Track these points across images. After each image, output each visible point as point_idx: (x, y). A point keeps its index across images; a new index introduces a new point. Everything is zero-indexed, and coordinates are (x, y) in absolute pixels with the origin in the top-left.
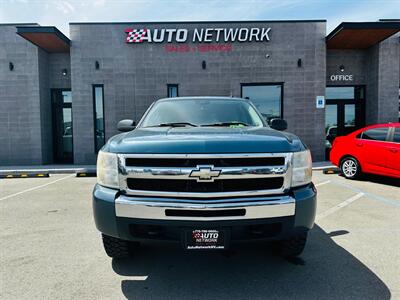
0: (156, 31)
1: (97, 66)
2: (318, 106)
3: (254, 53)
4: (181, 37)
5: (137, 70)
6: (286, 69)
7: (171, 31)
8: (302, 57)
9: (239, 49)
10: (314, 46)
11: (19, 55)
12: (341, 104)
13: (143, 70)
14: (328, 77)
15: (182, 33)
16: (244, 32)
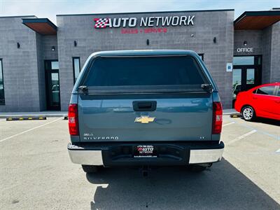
0: (115, 20)
1: (76, 44)
2: (228, 70)
4: (132, 23)
6: (205, 44)
7: (125, 19)
8: (217, 36)
9: (173, 30)
10: (225, 28)
11: (24, 37)
12: (244, 69)
14: (235, 50)
15: (133, 20)
16: (176, 19)
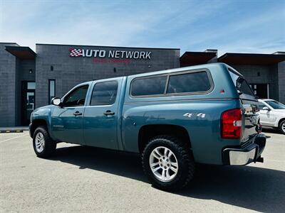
0: (87, 51)
1: (52, 69)
3: (142, 65)
4: (102, 55)
5: (76, 72)
7: (96, 51)
9: (135, 62)
10: (173, 62)
13: (79, 72)
15: (102, 53)
16: (137, 53)
